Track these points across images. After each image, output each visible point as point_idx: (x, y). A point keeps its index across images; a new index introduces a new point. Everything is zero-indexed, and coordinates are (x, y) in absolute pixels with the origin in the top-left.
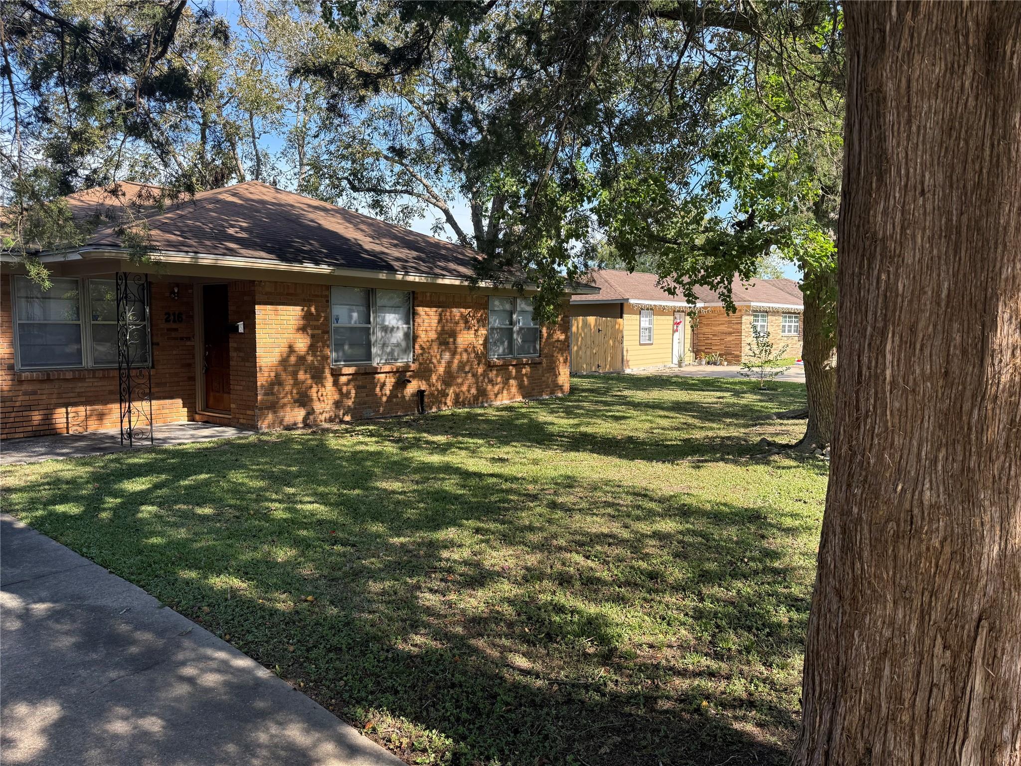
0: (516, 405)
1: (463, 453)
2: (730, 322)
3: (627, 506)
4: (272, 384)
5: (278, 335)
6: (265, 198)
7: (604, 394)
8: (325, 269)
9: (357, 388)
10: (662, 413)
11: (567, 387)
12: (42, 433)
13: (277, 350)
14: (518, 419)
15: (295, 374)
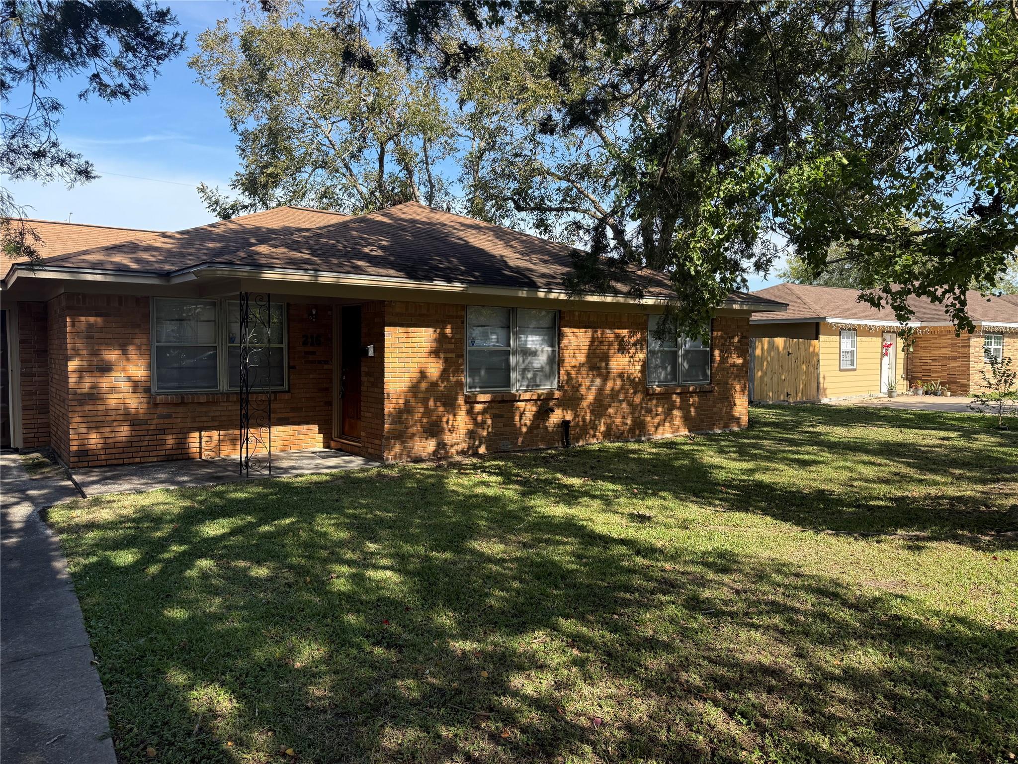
0: (679, 440)
1: (596, 504)
2: (954, 345)
3: (805, 613)
4: (400, 412)
5: (409, 360)
6: (418, 217)
7: (792, 429)
8: (457, 287)
9: (494, 417)
10: (866, 458)
11: (744, 420)
12: (175, 457)
13: (407, 375)
14: (676, 459)
15: (425, 402)
